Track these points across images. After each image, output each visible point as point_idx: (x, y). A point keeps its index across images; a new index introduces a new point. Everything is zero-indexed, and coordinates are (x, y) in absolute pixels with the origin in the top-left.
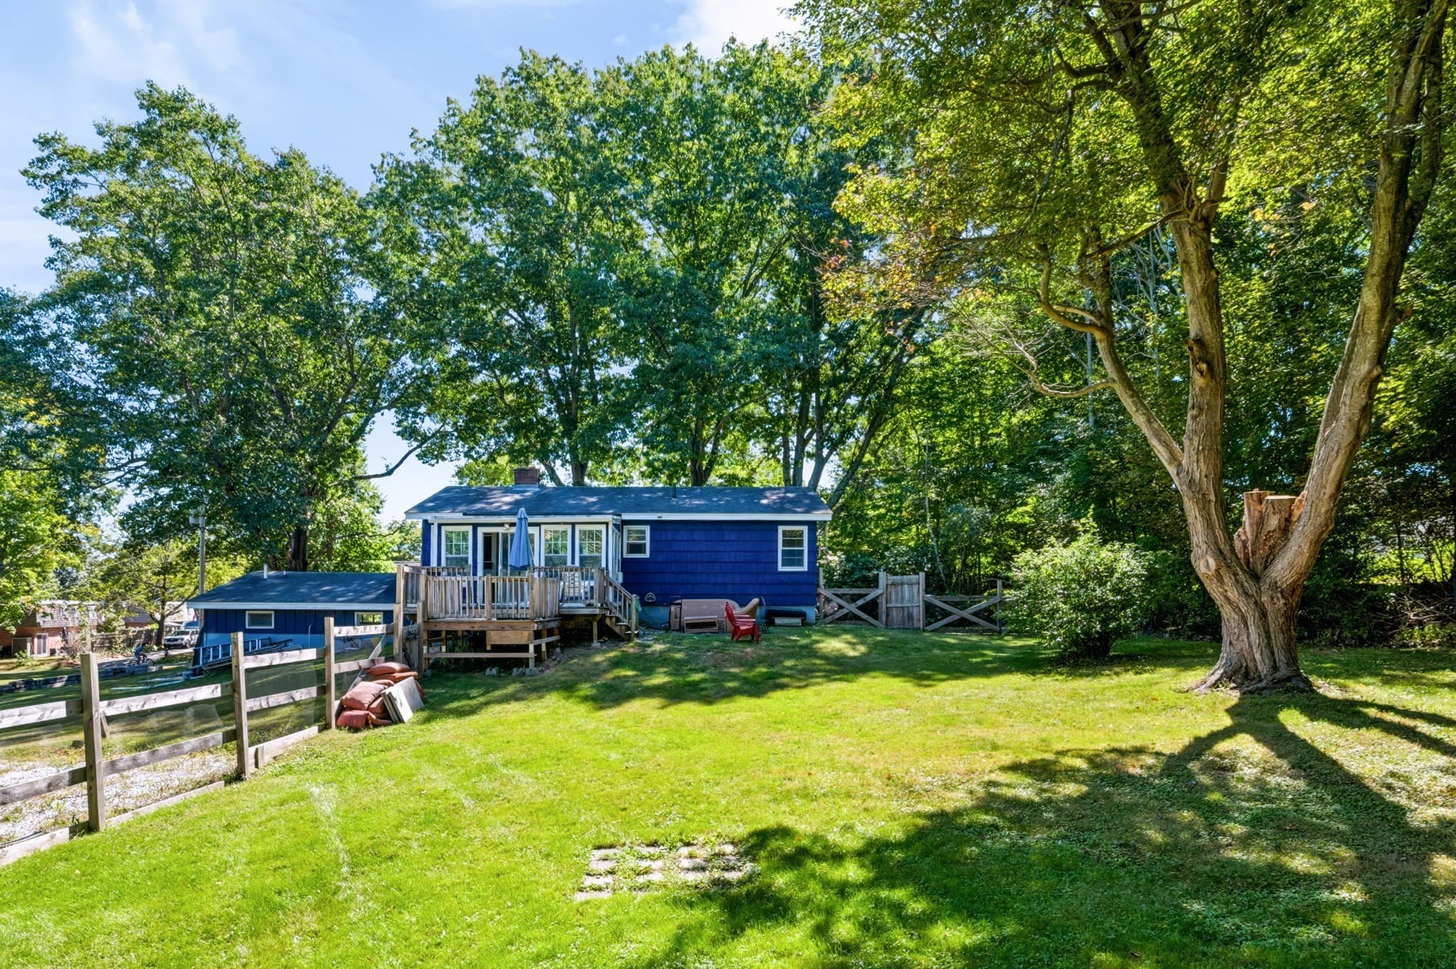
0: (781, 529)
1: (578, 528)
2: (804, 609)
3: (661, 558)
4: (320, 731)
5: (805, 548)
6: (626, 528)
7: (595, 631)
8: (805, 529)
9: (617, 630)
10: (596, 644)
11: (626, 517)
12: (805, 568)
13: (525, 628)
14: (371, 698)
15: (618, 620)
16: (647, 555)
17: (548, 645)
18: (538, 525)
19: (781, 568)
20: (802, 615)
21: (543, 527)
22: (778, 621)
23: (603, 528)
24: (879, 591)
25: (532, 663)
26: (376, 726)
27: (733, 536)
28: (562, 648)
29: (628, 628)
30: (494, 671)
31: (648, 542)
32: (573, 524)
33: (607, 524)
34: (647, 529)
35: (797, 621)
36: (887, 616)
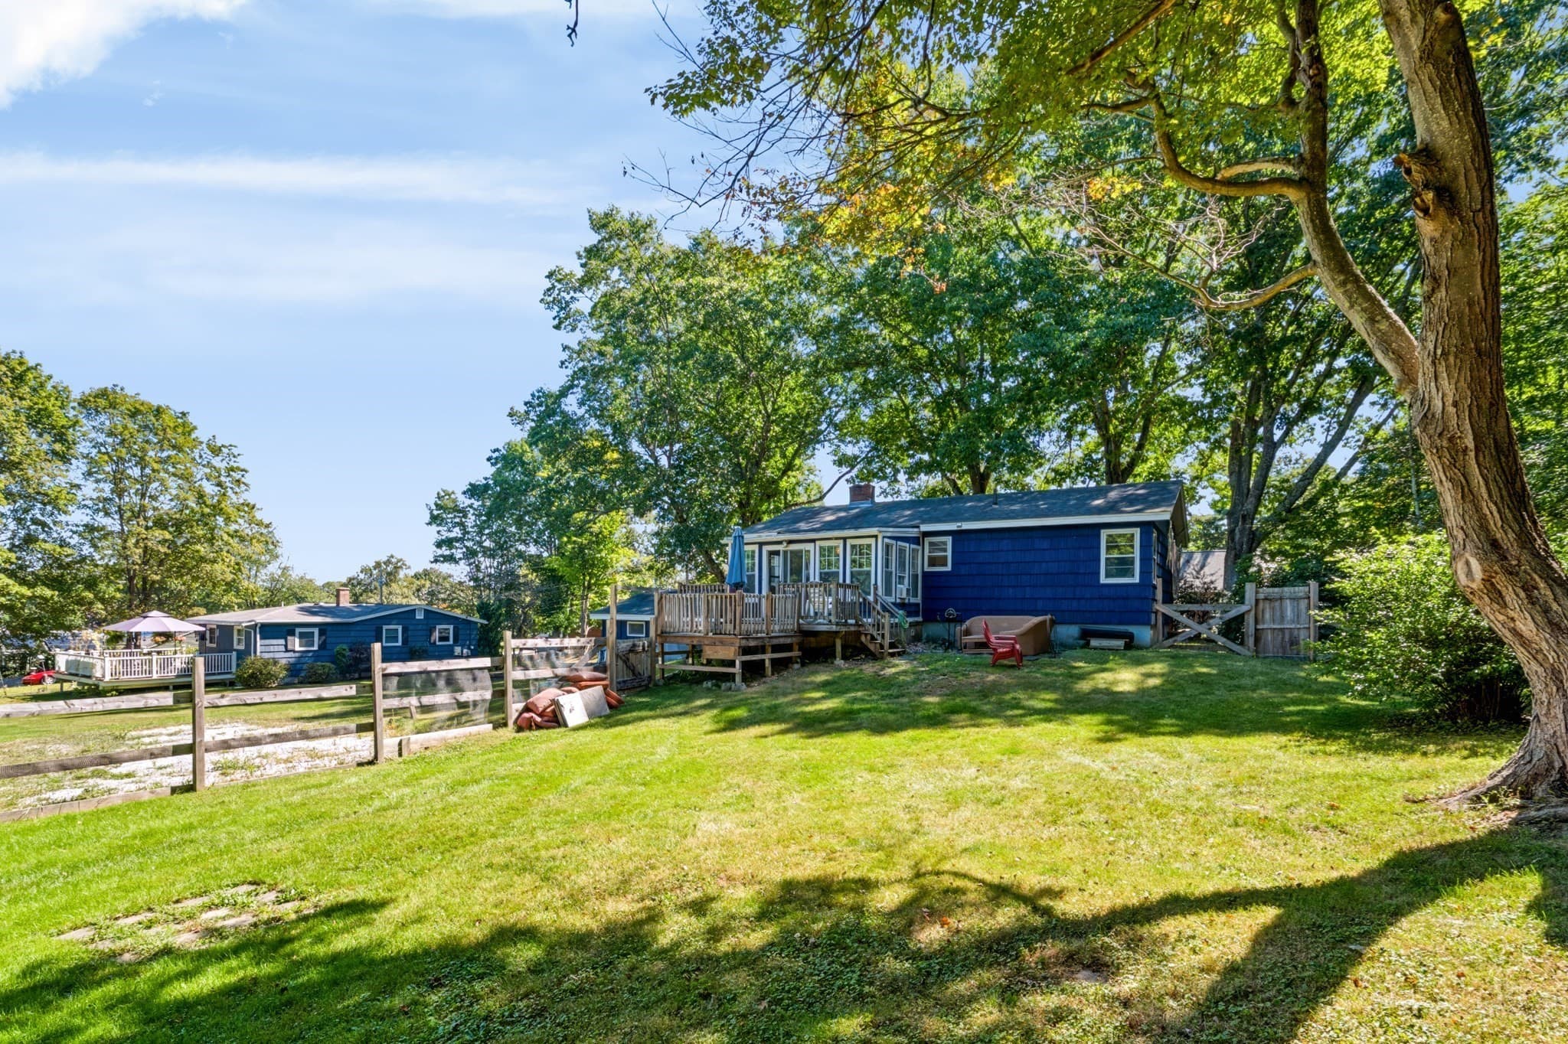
0: (1104, 534)
1: (849, 542)
2: (1131, 629)
3: (964, 570)
4: (494, 728)
5: (1137, 555)
6: (927, 540)
7: (839, 648)
8: (1137, 532)
9: (872, 647)
10: (839, 662)
11: (925, 528)
12: (1136, 580)
13: (732, 644)
14: (546, 703)
15: (873, 638)
16: (949, 568)
17: (773, 661)
18: (813, 541)
19: (1103, 580)
20: (1129, 638)
21: (818, 543)
22: (1094, 643)
23: (872, 541)
24: (1243, 608)
25: (738, 679)
26: (539, 727)
27: (1045, 544)
28: (803, 665)
29: (882, 647)
30: (709, 684)
31: (949, 554)
32: (845, 539)
33: (876, 537)
34: (949, 540)
35: (1120, 643)
36: (1257, 640)
